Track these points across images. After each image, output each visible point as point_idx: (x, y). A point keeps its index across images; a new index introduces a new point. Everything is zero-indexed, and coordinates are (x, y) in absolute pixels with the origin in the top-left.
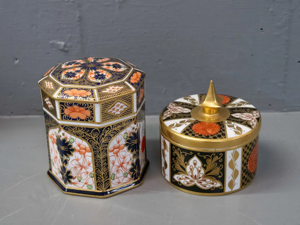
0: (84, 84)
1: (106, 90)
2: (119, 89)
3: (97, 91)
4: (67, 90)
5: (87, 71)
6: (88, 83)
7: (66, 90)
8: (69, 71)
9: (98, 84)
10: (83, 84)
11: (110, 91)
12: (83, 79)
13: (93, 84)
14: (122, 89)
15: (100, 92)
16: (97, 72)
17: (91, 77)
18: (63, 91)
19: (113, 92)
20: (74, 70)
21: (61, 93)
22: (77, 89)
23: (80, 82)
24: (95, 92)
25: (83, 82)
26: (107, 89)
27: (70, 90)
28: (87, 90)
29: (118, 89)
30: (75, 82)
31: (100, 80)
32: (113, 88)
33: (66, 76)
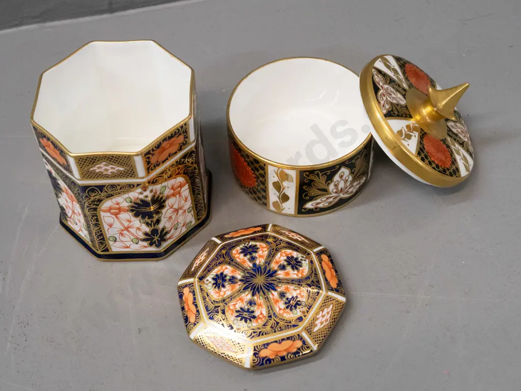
0: (280, 328)
1: (317, 325)
2: (330, 312)
4: (262, 349)
5: (266, 297)
6: (286, 324)
7: (260, 350)
8: (234, 305)
9: (300, 319)
10: (279, 329)
11: (322, 323)
12: (273, 320)
13: (294, 324)
14: (332, 309)
15: (312, 332)
16: (282, 295)
17: (280, 309)
18: (258, 354)
19: (327, 323)
20: (241, 300)
21: (256, 357)
22: (276, 342)
23: (272, 327)
24: (305, 335)
25: (277, 325)
26: (316, 322)
27: (266, 348)
28: (292, 339)
29: (328, 313)
30: (264, 329)
31: (298, 310)
32: (323, 316)
33: (241, 320)
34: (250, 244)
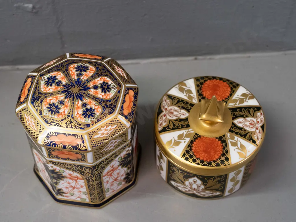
0: (72, 126)
1: (98, 134)
2: (113, 130)
3: (87, 136)
4: (53, 135)
5: (73, 102)
6: (77, 125)
7: (52, 135)
8: (51, 100)
9: (88, 125)
10: (70, 127)
11: (103, 134)
12: (69, 118)
13: (82, 127)
14: (115, 128)
15: (92, 138)
16: (84, 105)
17: (78, 114)
18: (49, 137)
19: (106, 136)
20: (56, 98)
21: (47, 139)
22: (65, 134)
23: (66, 123)
24: (86, 138)
25: (70, 123)
26: (99, 132)
27: (56, 136)
28: (76, 136)
29: (111, 129)
30: (61, 123)
31: (90, 119)
32: (105, 130)
33: (49, 111)
34: (85, 65)
